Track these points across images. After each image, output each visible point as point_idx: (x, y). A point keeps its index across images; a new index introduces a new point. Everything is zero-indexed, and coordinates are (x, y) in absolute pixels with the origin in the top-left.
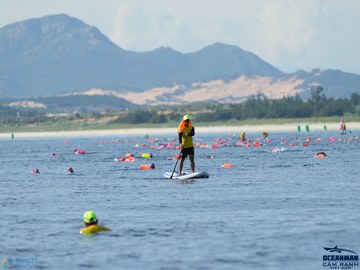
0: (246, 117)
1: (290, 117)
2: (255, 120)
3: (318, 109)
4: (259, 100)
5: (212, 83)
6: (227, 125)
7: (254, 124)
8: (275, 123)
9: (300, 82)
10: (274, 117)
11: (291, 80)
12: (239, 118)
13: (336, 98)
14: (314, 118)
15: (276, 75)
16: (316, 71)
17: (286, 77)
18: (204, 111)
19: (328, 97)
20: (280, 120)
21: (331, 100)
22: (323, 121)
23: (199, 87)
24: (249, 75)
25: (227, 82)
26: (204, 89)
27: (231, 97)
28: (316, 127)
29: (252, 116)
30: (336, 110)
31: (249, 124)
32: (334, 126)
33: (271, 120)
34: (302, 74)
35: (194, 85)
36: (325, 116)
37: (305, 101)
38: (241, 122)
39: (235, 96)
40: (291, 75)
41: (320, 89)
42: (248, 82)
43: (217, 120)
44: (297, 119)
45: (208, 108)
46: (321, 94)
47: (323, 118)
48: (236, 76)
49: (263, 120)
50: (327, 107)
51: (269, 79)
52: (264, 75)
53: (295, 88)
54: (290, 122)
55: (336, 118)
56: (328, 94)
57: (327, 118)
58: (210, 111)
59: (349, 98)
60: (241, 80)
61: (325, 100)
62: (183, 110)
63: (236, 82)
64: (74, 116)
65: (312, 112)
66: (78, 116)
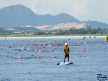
0: (69, 34)
1: (81, 34)
2: (71, 35)
3: (89, 32)
4: (73, 29)
5: (61, 24)
6: (64, 36)
7: (71, 36)
8: (77, 36)
9: (85, 24)
10: (77, 34)
12: (67, 34)
13: (94, 29)
14: (88, 35)
15: (78, 22)
16: (90, 21)
17: (81, 23)
19: (92, 29)
21: (93, 29)
23: (57, 25)
24: (71, 22)
25: (65, 24)
27: (65, 28)
28: (88, 37)
30: (94, 32)
31: (70, 36)
32: (93, 37)
34: (85, 22)
35: (56, 24)
36: (91, 34)
37: (86, 29)
39: (67, 28)
40: (82, 22)
41: (90, 26)
45: (59, 31)
46: (90, 28)
47: (90, 35)
48: (67, 22)
49: (74, 35)
50: (91, 31)
51: (76, 23)
53: (83, 26)
54: (81, 36)
55: (94, 34)
56: (92, 28)
57: (91, 35)
58: (59, 32)
59: (98, 29)
60: (69, 23)
61: (91, 30)
62: (52, 32)
63: (67, 24)
64: (22, 33)
65: (87, 33)
66: (23, 33)
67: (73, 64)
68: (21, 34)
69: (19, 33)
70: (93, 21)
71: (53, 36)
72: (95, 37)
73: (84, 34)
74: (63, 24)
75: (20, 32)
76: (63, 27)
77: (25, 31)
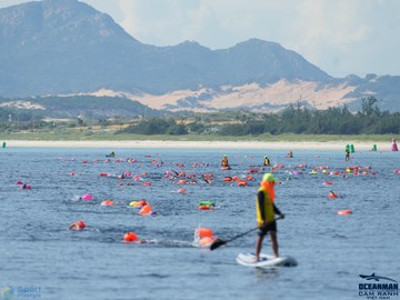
0: (282, 131)
1: (334, 133)
2: (292, 135)
3: (369, 125)
4: (299, 110)
5: (246, 87)
6: (259, 140)
7: (292, 140)
8: (316, 140)
9: (352, 89)
10: (316, 133)
11: (341, 87)
12: (272, 133)
13: (391, 112)
14: (364, 136)
15: (324, 80)
16: (372, 76)
17: (335, 83)
18: (233, 122)
19: (382, 110)
20: (323, 135)
21: (386, 113)
22: (374, 140)
23: (230, 91)
24: (291, 79)
25: (263, 86)
26: (236, 94)
27: (267, 105)
28: (362, 146)
29: (289, 131)
30: (391, 127)
31: (285, 140)
32: (385, 146)
33: (311, 136)
34: (353, 80)
35: (224, 88)
36: (376, 133)
37: (355, 113)
38: (276, 137)
39: (272, 103)
40: (341, 81)
41: (373, 100)
42: (288, 88)
43: (248, 133)
44: (343, 136)
45: (238, 118)
46: (373, 106)
47: (371, 136)
48: (275, 79)
49: (303, 135)
50: (380, 123)
51: (315, 85)
52: (308, 80)
53: (346, 97)
54: (335, 139)
55: (390, 136)
56: (382, 106)
57: (379, 136)
58: (240, 122)
60: (281, 83)
61: (378, 114)
62: (208, 120)
63: (273, 86)
64: (76, 122)
65: (362, 127)
66: (81, 122)
67: (294, 264)
68: (73, 126)
69: (64, 123)
70: (387, 77)
71: (212, 140)
72: (395, 148)
73: (349, 133)
74: (254, 86)
75: (66, 117)
76: (258, 101)
77: (90, 115)
